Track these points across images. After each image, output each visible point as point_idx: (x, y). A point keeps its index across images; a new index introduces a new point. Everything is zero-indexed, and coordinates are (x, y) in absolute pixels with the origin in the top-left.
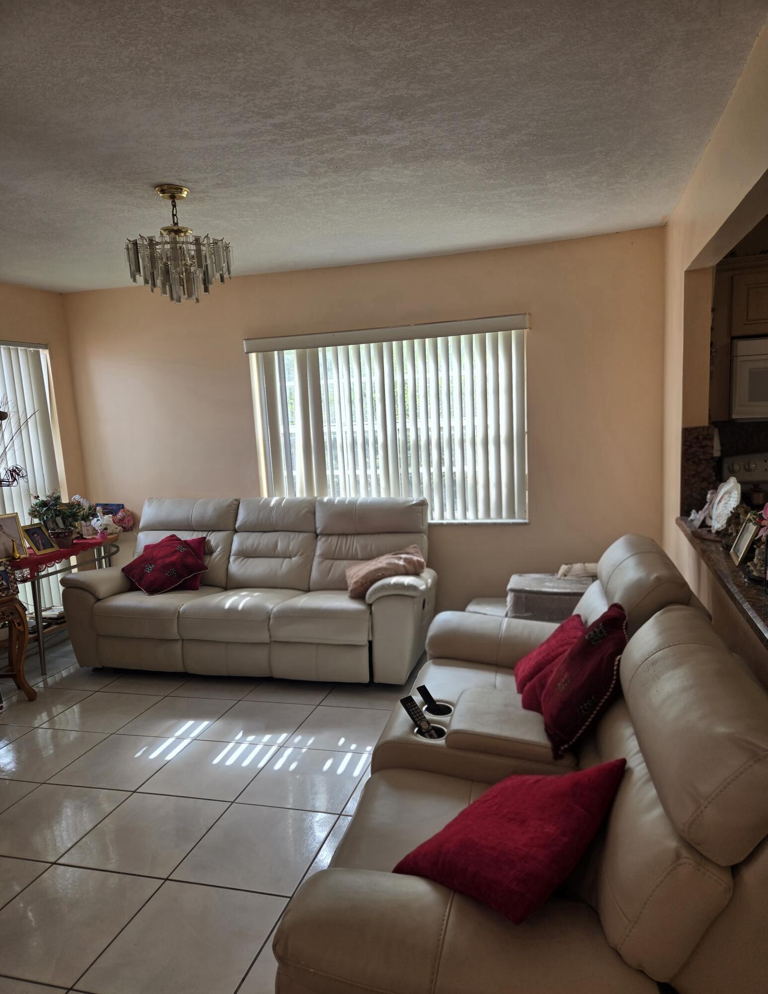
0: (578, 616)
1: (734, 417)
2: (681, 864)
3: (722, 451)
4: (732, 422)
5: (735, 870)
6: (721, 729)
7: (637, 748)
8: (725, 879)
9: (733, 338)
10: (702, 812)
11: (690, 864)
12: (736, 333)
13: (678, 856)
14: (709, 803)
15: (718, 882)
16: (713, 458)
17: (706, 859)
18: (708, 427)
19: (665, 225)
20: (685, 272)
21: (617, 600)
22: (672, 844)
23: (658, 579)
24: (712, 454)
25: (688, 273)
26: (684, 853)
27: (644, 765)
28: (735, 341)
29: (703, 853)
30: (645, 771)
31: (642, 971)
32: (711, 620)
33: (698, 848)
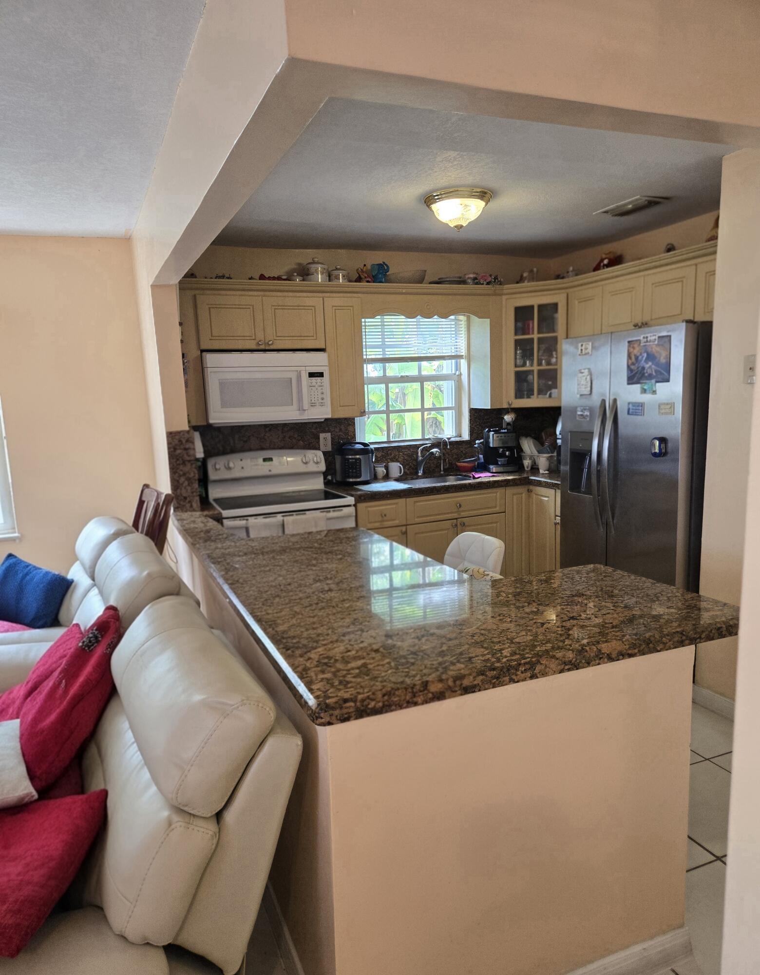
0: (77, 625)
1: (211, 421)
2: (173, 829)
3: (205, 452)
4: (209, 427)
5: (219, 816)
6: (198, 697)
7: (133, 740)
8: (212, 827)
9: (202, 351)
10: (186, 776)
11: (181, 826)
12: (203, 347)
13: (170, 823)
14: (192, 766)
15: (204, 832)
16: (197, 460)
17: (194, 816)
18: (188, 432)
19: (129, 239)
20: (151, 286)
21: (112, 602)
22: (166, 813)
23: (149, 575)
24: (194, 455)
25: (153, 287)
26: (176, 818)
27: (139, 753)
28: (204, 354)
29: (190, 812)
30: (140, 757)
31: (148, 944)
32: (199, 606)
33: (186, 809)
